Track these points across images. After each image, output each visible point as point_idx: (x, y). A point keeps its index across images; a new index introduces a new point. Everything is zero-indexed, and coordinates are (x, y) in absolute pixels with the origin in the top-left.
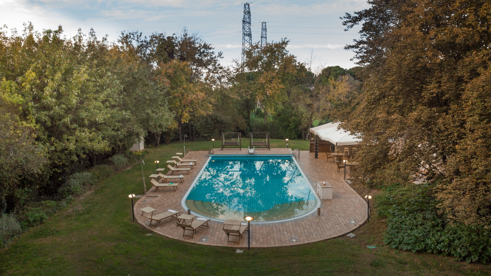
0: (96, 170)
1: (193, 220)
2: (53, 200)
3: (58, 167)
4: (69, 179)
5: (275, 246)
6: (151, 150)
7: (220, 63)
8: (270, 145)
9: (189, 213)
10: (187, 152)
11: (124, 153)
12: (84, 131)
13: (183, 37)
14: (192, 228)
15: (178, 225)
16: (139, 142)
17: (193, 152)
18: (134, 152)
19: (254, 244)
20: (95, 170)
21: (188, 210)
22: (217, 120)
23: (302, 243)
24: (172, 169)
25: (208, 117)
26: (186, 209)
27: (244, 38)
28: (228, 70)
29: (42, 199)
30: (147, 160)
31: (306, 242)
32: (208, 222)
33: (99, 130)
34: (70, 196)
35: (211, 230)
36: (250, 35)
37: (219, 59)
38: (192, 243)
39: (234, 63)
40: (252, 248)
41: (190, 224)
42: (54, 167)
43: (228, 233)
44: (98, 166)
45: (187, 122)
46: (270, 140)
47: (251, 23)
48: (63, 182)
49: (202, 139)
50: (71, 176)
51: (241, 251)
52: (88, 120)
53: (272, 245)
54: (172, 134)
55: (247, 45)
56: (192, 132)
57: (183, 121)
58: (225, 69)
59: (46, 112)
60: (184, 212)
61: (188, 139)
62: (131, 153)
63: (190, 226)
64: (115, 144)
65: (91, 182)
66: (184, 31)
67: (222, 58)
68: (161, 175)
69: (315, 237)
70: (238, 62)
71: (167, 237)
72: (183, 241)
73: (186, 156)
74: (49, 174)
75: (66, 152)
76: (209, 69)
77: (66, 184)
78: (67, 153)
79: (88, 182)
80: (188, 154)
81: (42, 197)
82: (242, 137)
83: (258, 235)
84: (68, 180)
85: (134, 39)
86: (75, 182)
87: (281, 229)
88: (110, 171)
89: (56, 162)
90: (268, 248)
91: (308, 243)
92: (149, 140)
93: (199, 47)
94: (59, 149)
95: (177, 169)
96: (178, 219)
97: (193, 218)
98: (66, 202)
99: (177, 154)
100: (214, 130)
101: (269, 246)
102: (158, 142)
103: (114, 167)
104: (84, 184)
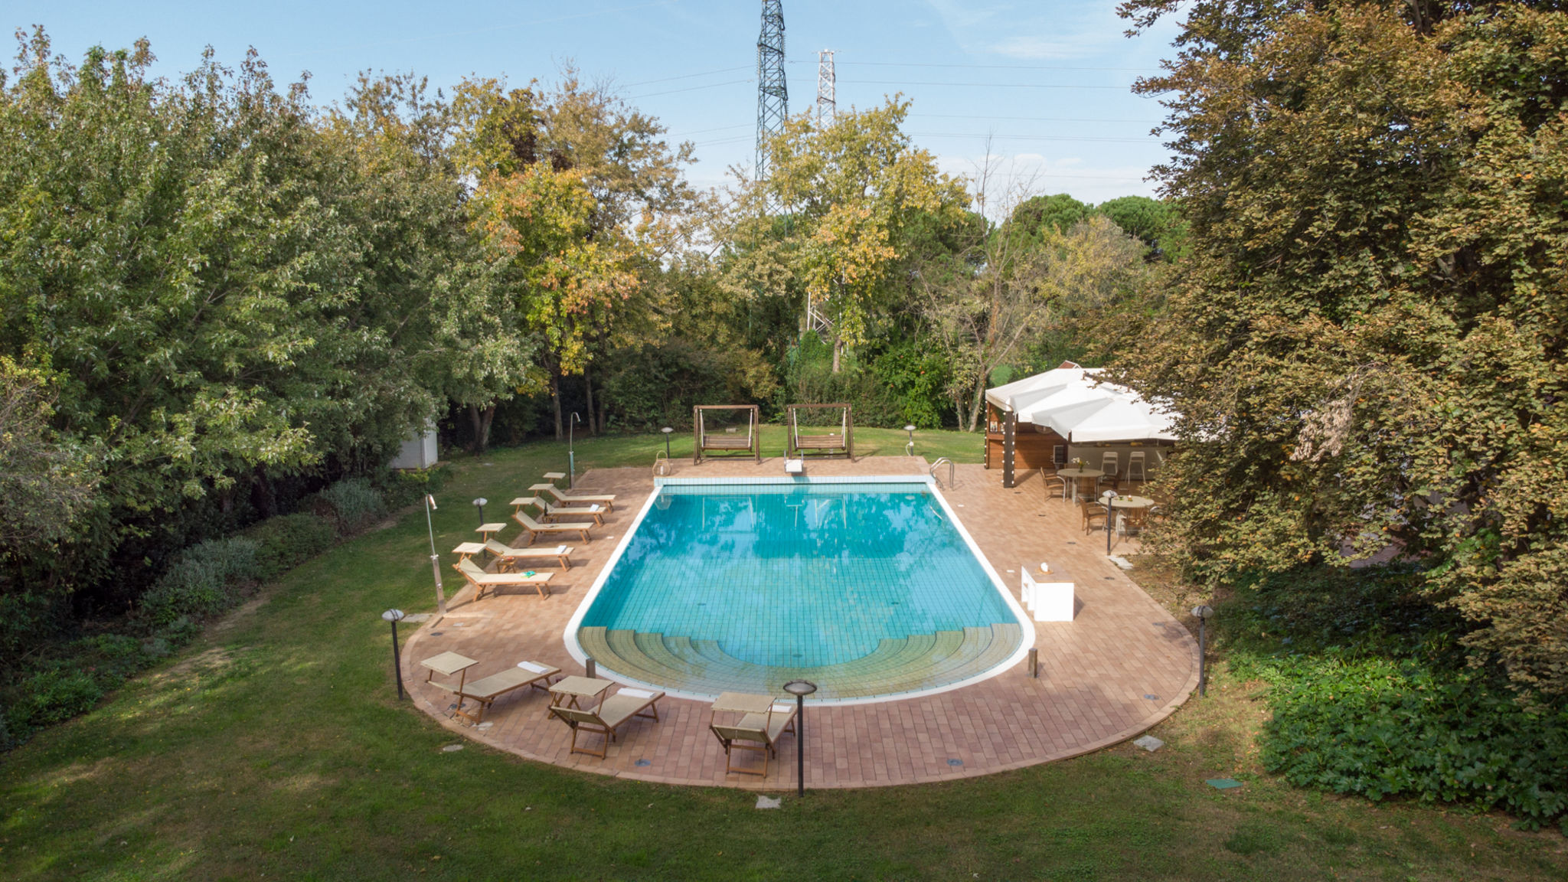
0: (275, 531)
1: (604, 694)
2: (122, 633)
3: (140, 520)
4: (180, 562)
5: (889, 783)
6: (462, 468)
7: (686, 179)
8: (856, 445)
9: (590, 672)
10: (580, 471)
11: (371, 476)
12: (225, 395)
13: (563, 91)
14: (602, 723)
15: (556, 714)
16: (421, 434)
17: (599, 471)
18: (403, 472)
19: (816, 780)
20: (271, 529)
21: (588, 662)
22: (677, 364)
23: (982, 772)
24: (533, 525)
25: (649, 355)
26: (581, 658)
27: (762, 100)
28: (713, 201)
29: (88, 630)
30: (447, 500)
31: (997, 769)
32: (656, 704)
33: (282, 395)
34: (183, 620)
35: (667, 731)
36: (782, 92)
37: (682, 165)
38: (601, 778)
39: (734, 177)
40: (811, 792)
41: (595, 709)
42: (126, 522)
43: (726, 739)
44: (280, 517)
45: (581, 370)
46: (856, 430)
47: (787, 52)
48: (159, 569)
49: (627, 427)
50: (187, 552)
51: (775, 804)
52: (241, 358)
53: (881, 778)
54: (529, 413)
55: (773, 123)
56: (596, 406)
57: (565, 367)
58: (704, 199)
59: (89, 331)
60: (573, 669)
61: (583, 429)
62: (393, 475)
63: (595, 718)
64: (337, 443)
65: (258, 570)
66: (566, 73)
67: (694, 164)
68: (496, 547)
69: (1026, 750)
70: (745, 175)
71: (515, 756)
72: (570, 770)
73: (576, 484)
74: (107, 546)
75: (165, 468)
76: (648, 199)
77: (168, 578)
78: (169, 473)
79: (244, 570)
80: (584, 477)
81: (87, 624)
82: (760, 421)
83: (828, 747)
84: (177, 565)
85: (401, 99)
86: (201, 571)
87: (908, 724)
88: (323, 533)
89: (131, 502)
90: (866, 793)
91: (1004, 773)
92: (453, 433)
93: (616, 126)
94: (137, 458)
95: (547, 527)
96: (554, 694)
97: (605, 690)
98: (167, 640)
99: (548, 475)
100: (669, 399)
101: (870, 783)
102: (485, 440)
103: (335, 519)
104: (231, 578)
